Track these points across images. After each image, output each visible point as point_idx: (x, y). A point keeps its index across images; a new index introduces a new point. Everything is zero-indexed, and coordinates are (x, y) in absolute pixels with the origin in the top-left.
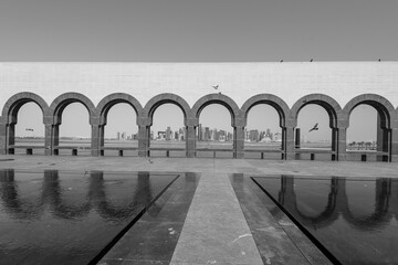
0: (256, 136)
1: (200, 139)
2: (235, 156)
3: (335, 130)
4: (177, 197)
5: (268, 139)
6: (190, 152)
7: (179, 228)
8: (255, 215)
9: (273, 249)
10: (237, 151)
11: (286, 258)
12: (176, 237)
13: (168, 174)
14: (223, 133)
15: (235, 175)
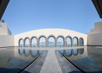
0: (59, 43)
1: (49, 44)
2: (55, 47)
3: (72, 42)
4: (44, 55)
5: (61, 43)
6: (47, 46)
7: (44, 61)
8: (59, 57)
9: (61, 63)
10: (56, 46)
11: (64, 64)
12: (44, 62)
13: (42, 50)
14: (53, 42)
15: (55, 50)
